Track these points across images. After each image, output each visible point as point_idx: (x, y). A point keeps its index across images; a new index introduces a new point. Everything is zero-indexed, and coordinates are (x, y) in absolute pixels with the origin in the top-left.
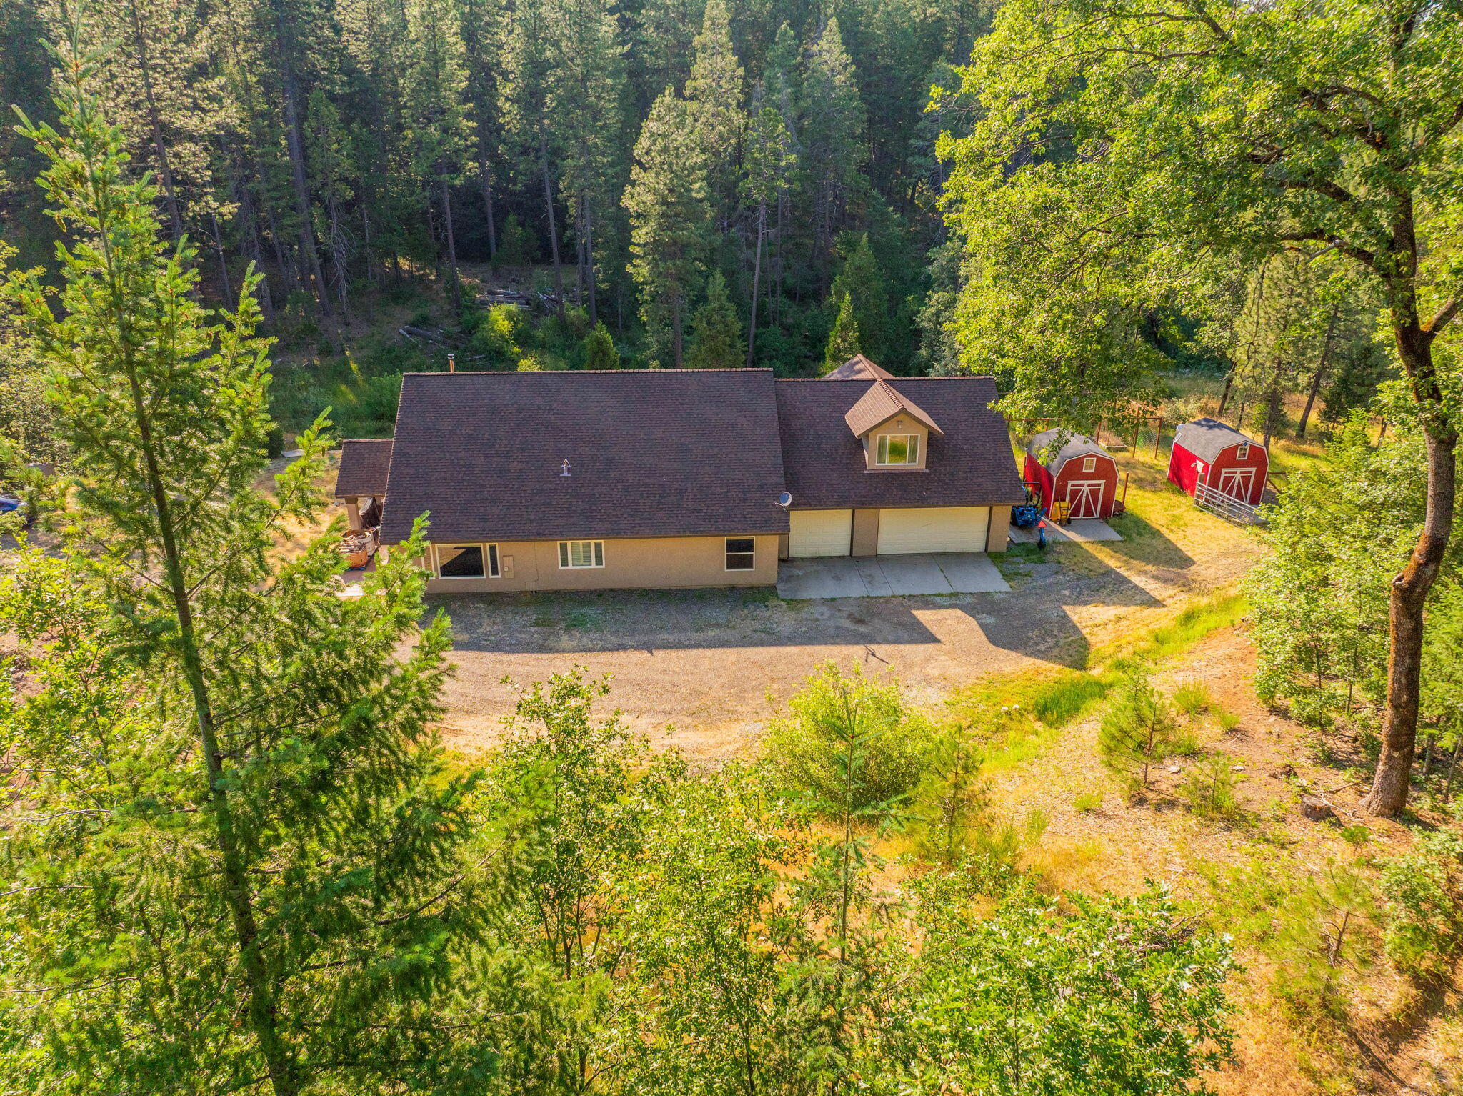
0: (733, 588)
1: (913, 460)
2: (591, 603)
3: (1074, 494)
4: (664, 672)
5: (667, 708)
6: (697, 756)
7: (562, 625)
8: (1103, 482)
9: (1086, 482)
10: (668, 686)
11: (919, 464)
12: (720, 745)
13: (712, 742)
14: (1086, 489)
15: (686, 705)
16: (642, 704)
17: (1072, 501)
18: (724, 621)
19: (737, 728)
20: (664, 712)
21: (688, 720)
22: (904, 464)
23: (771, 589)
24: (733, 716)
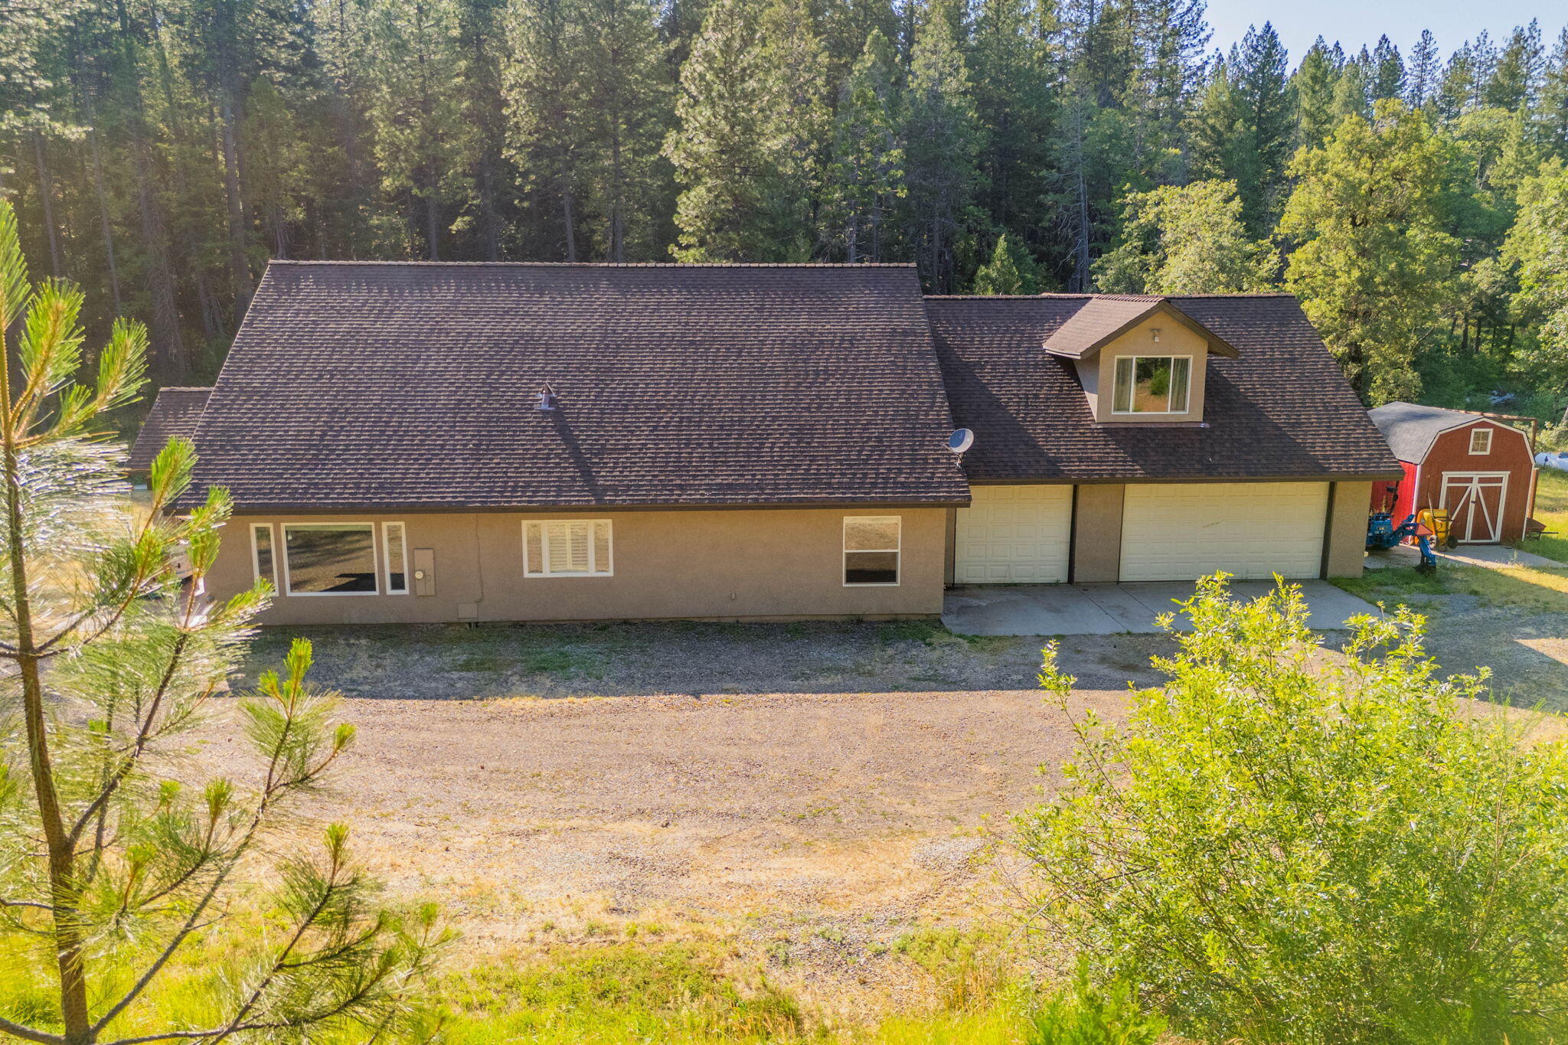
0: (859, 621)
1: (1179, 405)
2: (581, 639)
3: (1455, 494)
4: (730, 741)
5: (738, 806)
6: (817, 910)
7: (519, 667)
8: (1505, 475)
9: (1476, 475)
10: (739, 766)
11: (1191, 411)
12: (874, 886)
13: (851, 878)
14: (1475, 487)
15: (782, 802)
16: (677, 800)
17: (1451, 506)
18: (849, 664)
19: (910, 851)
20: (731, 815)
21: (790, 832)
22: (1162, 412)
23: (934, 623)
24: (898, 827)
